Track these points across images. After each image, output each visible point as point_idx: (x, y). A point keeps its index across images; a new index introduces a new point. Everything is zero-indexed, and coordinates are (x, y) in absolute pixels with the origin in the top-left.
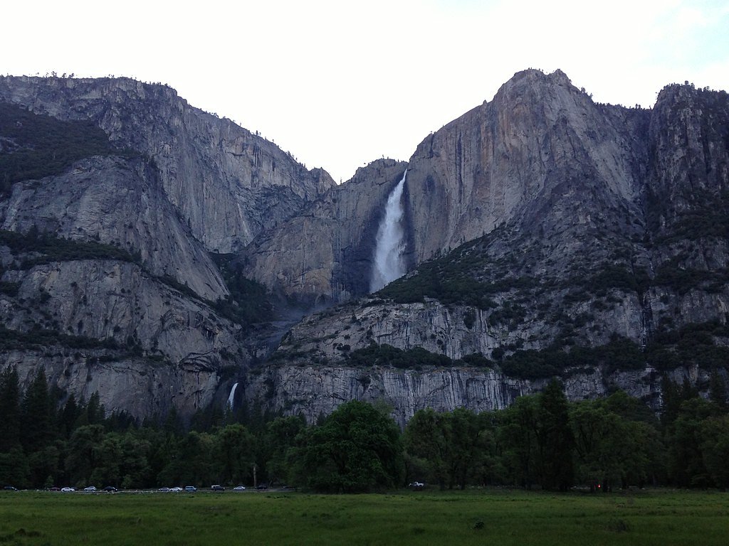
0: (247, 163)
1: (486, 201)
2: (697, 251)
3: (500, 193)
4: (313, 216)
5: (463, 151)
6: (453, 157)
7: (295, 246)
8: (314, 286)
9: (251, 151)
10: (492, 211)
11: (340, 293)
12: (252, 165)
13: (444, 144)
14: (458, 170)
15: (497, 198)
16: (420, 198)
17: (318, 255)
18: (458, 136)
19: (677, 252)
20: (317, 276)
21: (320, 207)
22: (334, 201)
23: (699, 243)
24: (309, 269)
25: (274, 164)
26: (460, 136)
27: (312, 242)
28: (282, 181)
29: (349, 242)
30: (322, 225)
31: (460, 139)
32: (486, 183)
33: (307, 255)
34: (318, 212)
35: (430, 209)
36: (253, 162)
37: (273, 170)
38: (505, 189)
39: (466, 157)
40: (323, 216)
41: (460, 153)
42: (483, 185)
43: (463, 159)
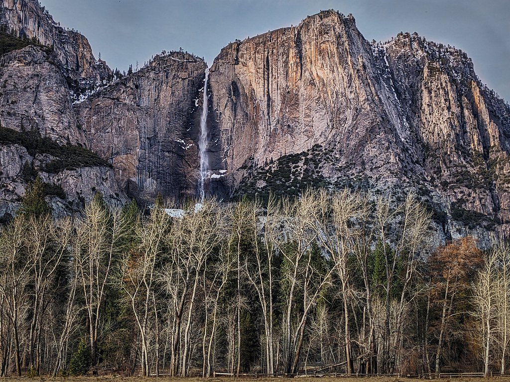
0: (16, 20)
1: (296, 120)
2: (474, 197)
3: (309, 116)
4: (118, 99)
5: (270, 68)
6: (261, 71)
7: (104, 129)
8: (121, 171)
9: (20, 6)
10: (303, 130)
11: (146, 181)
12: (20, 22)
13: (253, 57)
14: (266, 85)
15: (306, 119)
16: (224, 101)
17: (126, 141)
18: (266, 53)
19: (460, 196)
20: (124, 161)
21: (124, 91)
22: (137, 87)
23: (475, 192)
24: (118, 154)
25: (39, 23)
26: (268, 53)
27: (119, 127)
28: (46, 42)
29: (155, 131)
30: (128, 110)
31: (268, 57)
32: (296, 104)
33: (116, 139)
34: (122, 96)
35: (235, 113)
36: (20, 19)
37: (38, 30)
38: (313, 113)
39: (274, 74)
40: (127, 102)
41: (268, 69)
42: (293, 105)
43: (270, 75)
